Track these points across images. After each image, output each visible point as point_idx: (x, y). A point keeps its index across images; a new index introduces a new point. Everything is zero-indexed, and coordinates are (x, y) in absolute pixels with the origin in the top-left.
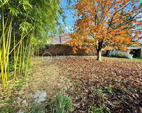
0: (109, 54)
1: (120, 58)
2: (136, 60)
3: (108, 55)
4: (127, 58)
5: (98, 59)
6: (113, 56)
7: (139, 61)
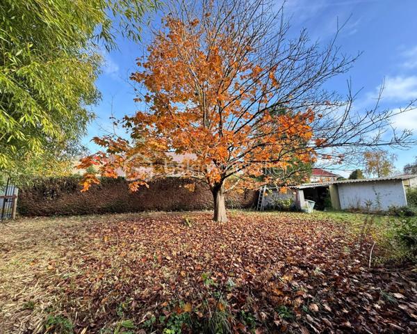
0: (260, 202)
1: (284, 213)
2: (321, 215)
3: (260, 205)
4: (300, 211)
5: (215, 218)
6: (269, 208)
7: (327, 216)
